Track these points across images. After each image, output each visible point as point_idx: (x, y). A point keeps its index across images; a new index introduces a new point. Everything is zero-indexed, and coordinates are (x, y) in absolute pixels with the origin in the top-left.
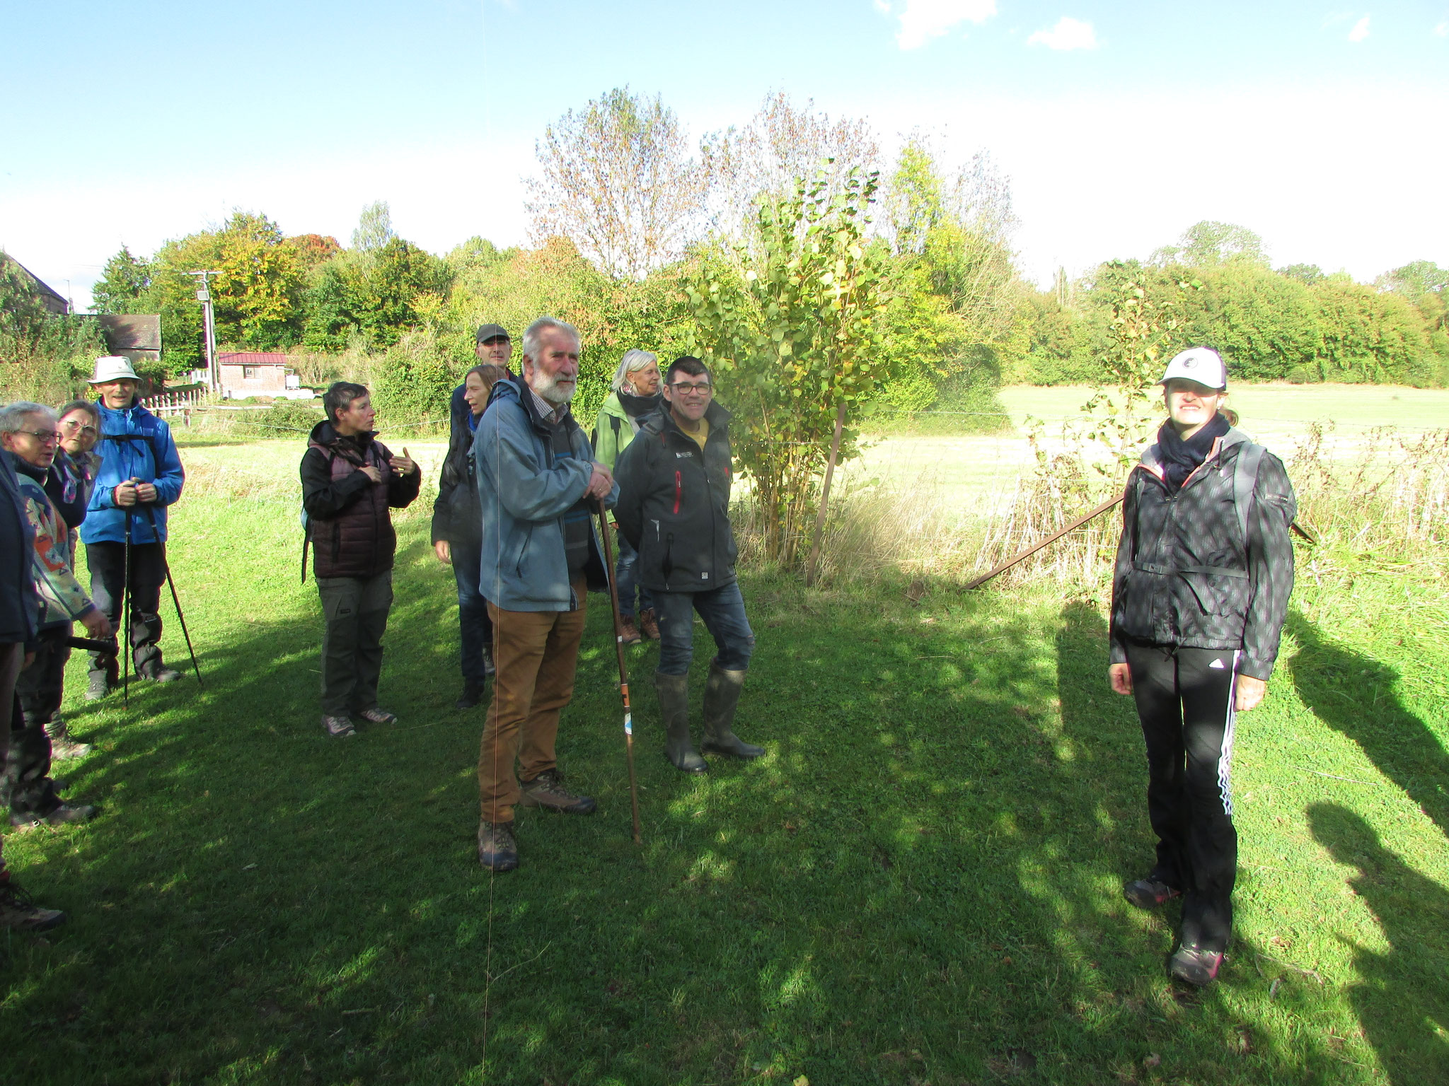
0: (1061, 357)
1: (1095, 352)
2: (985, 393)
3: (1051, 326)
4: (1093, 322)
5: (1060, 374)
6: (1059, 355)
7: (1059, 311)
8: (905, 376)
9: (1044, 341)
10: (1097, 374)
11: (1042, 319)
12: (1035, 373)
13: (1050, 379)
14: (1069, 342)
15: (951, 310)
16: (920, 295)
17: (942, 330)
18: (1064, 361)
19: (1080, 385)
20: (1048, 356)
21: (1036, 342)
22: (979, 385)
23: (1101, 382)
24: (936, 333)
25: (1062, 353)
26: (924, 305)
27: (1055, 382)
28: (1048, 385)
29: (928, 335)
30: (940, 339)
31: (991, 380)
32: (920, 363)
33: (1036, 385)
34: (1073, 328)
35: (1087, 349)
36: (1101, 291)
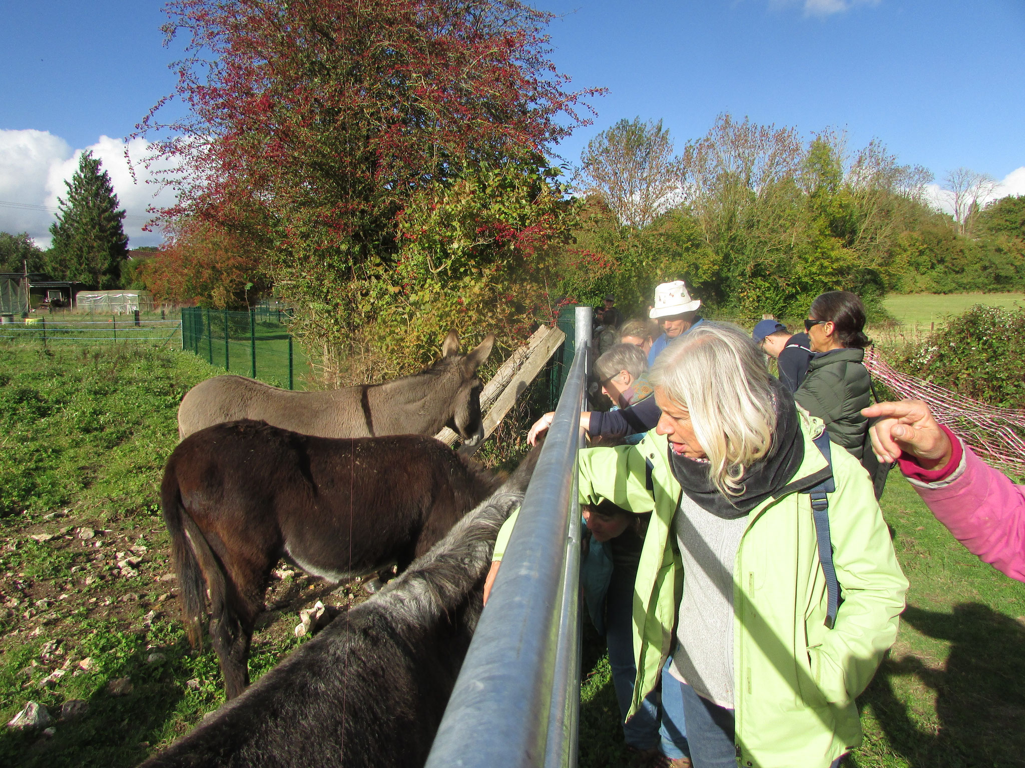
0: (957, 272)
1: (985, 268)
2: (872, 301)
3: (947, 250)
4: (983, 247)
5: (954, 285)
6: (954, 271)
7: (954, 238)
8: (811, 290)
9: (942, 261)
10: (986, 284)
11: (940, 245)
12: (934, 285)
13: (946, 289)
14: (963, 262)
15: (844, 246)
16: (821, 238)
17: (837, 260)
18: (958, 276)
19: (971, 293)
20: (945, 272)
21: (935, 262)
22: (868, 295)
23: (990, 291)
24: (832, 263)
25: (957, 269)
26: (824, 244)
27: (951, 292)
28: (945, 293)
29: (826, 263)
30: (835, 266)
31: (878, 292)
32: (823, 282)
33: (935, 293)
34: (966, 251)
35: (978, 266)
36: (995, 221)
